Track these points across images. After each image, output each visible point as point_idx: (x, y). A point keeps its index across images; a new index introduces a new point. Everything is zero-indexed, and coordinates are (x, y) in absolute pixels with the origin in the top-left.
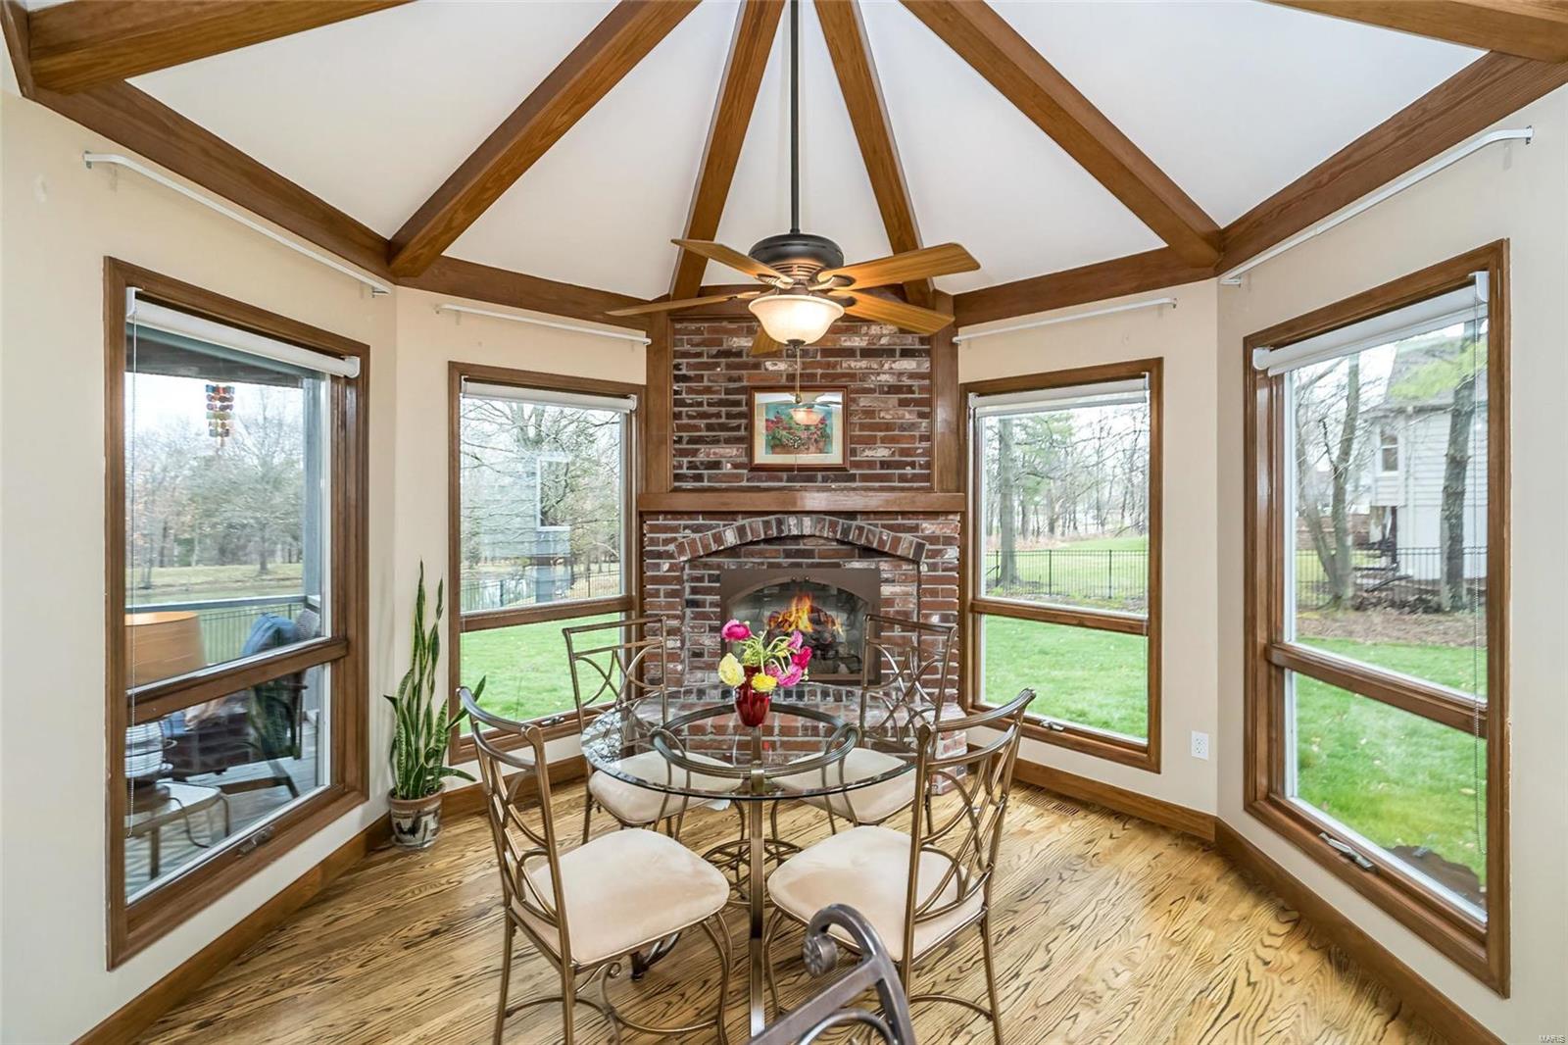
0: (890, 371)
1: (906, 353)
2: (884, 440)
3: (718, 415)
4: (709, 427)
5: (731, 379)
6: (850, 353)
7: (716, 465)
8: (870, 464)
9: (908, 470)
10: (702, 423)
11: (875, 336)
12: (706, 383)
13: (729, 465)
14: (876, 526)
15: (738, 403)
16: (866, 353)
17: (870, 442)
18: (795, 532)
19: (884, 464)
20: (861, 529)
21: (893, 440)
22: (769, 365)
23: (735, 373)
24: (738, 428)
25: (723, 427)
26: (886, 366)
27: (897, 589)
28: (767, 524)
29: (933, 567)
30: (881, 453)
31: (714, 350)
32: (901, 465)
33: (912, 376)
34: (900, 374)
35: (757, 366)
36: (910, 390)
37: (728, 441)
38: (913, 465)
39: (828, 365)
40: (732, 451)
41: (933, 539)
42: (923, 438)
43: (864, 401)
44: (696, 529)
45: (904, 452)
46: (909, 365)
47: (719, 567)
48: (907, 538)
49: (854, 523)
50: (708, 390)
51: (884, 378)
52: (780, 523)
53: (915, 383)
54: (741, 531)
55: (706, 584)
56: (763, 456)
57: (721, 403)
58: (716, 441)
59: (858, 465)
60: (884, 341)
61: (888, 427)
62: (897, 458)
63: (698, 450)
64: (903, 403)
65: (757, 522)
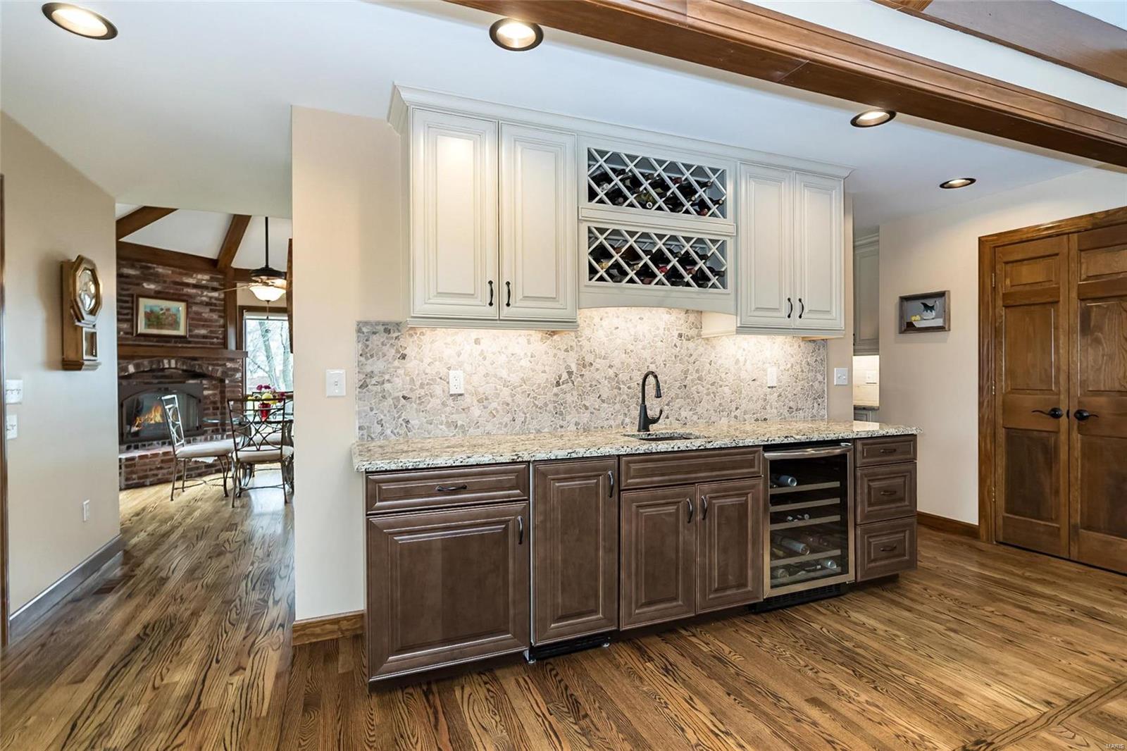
0: (206, 296)
1: (214, 289)
2: (203, 326)
5: (122, 289)
6: (188, 285)
8: (197, 336)
9: (215, 340)
11: (199, 279)
13: (121, 333)
14: (206, 364)
15: (127, 302)
16: (195, 286)
17: (197, 327)
18: (167, 366)
19: (204, 337)
20: (199, 365)
21: (208, 326)
22: (145, 285)
23: (126, 286)
24: (127, 314)
26: (205, 293)
27: (210, 392)
28: (151, 363)
29: (230, 381)
30: (203, 332)
32: (213, 338)
33: (216, 299)
34: (211, 298)
35: (138, 284)
36: (215, 305)
38: (217, 338)
39: (177, 289)
40: (124, 326)
41: (231, 369)
42: (220, 327)
43: (195, 308)
45: (211, 332)
46: (215, 294)
48: (220, 369)
49: (196, 363)
51: (204, 299)
52: (158, 362)
53: (218, 302)
54: (137, 366)
56: (142, 328)
59: (191, 336)
60: (204, 282)
61: (206, 320)
62: (209, 334)
64: (212, 311)
65: (146, 362)
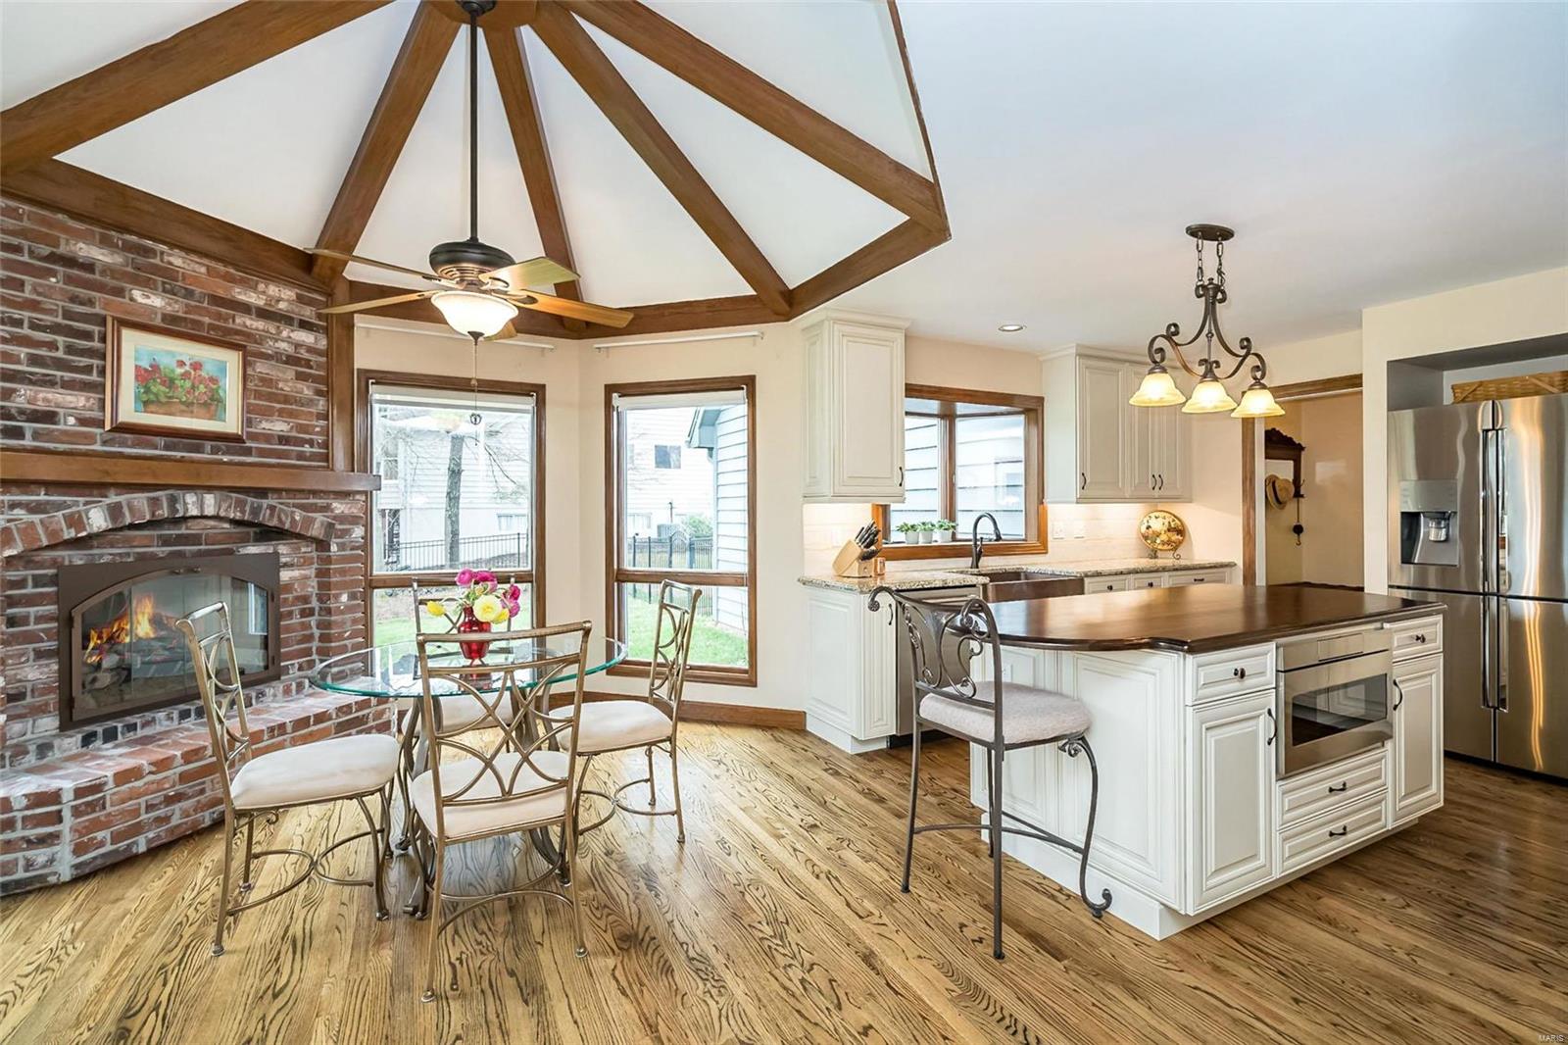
0: (288, 340)
1: (305, 325)
2: (281, 413)
3: (53, 346)
4: (34, 360)
5: (74, 299)
6: (245, 308)
7: (50, 417)
8: (267, 437)
9: (307, 448)
10: (23, 352)
11: (271, 298)
12: (28, 294)
13: (71, 420)
14: (287, 505)
15: (88, 336)
16: (263, 314)
17: (266, 413)
18: (194, 511)
19: (283, 439)
20: (272, 508)
21: (291, 414)
22: (137, 294)
23: (81, 292)
24: (88, 370)
25: (60, 364)
26: (285, 334)
27: (296, 573)
28: (155, 503)
29: (342, 547)
30: (279, 427)
31: (45, 250)
32: (301, 442)
33: (310, 350)
34: (297, 345)
35: (119, 292)
36: (308, 364)
37: (68, 385)
38: (311, 443)
39: (219, 316)
40: (79, 400)
41: (342, 518)
42: (319, 416)
43: (261, 368)
44: (34, 508)
45: (302, 428)
46: (306, 337)
47: (54, 563)
48: (320, 518)
49: (265, 503)
50: (33, 305)
51: (283, 345)
52: (173, 501)
53: (313, 358)
54: (115, 511)
55: (30, 590)
56: (129, 411)
57: (55, 329)
58: (49, 382)
59: (254, 437)
60: (282, 305)
61: (286, 399)
62: (294, 434)
63: (14, 391)
64: (300, 377)
65: (140, 499)
